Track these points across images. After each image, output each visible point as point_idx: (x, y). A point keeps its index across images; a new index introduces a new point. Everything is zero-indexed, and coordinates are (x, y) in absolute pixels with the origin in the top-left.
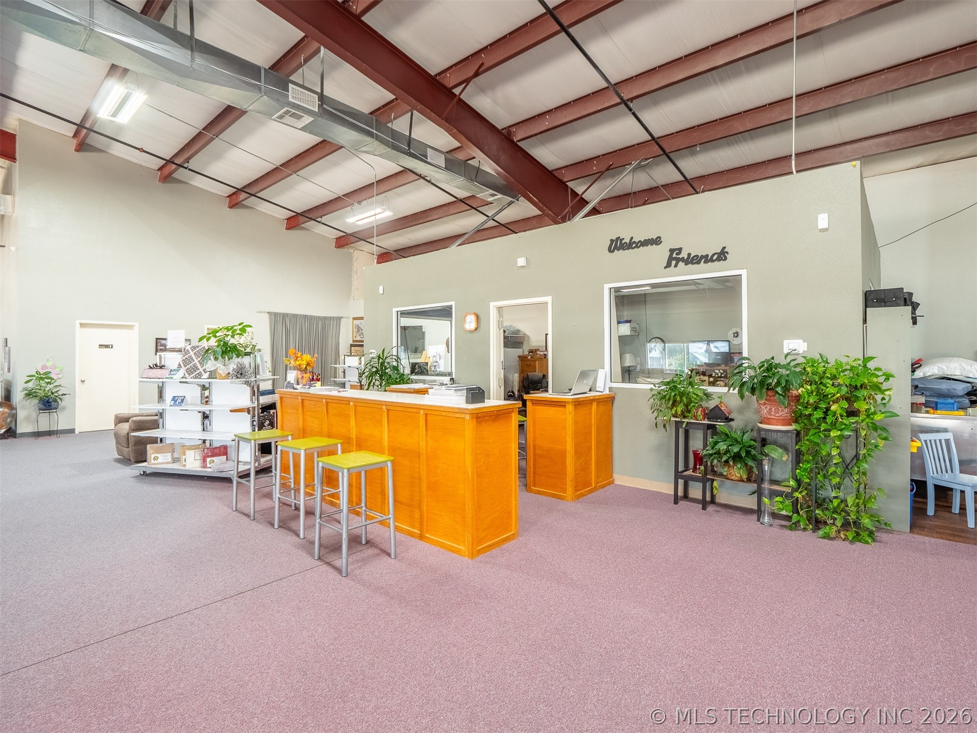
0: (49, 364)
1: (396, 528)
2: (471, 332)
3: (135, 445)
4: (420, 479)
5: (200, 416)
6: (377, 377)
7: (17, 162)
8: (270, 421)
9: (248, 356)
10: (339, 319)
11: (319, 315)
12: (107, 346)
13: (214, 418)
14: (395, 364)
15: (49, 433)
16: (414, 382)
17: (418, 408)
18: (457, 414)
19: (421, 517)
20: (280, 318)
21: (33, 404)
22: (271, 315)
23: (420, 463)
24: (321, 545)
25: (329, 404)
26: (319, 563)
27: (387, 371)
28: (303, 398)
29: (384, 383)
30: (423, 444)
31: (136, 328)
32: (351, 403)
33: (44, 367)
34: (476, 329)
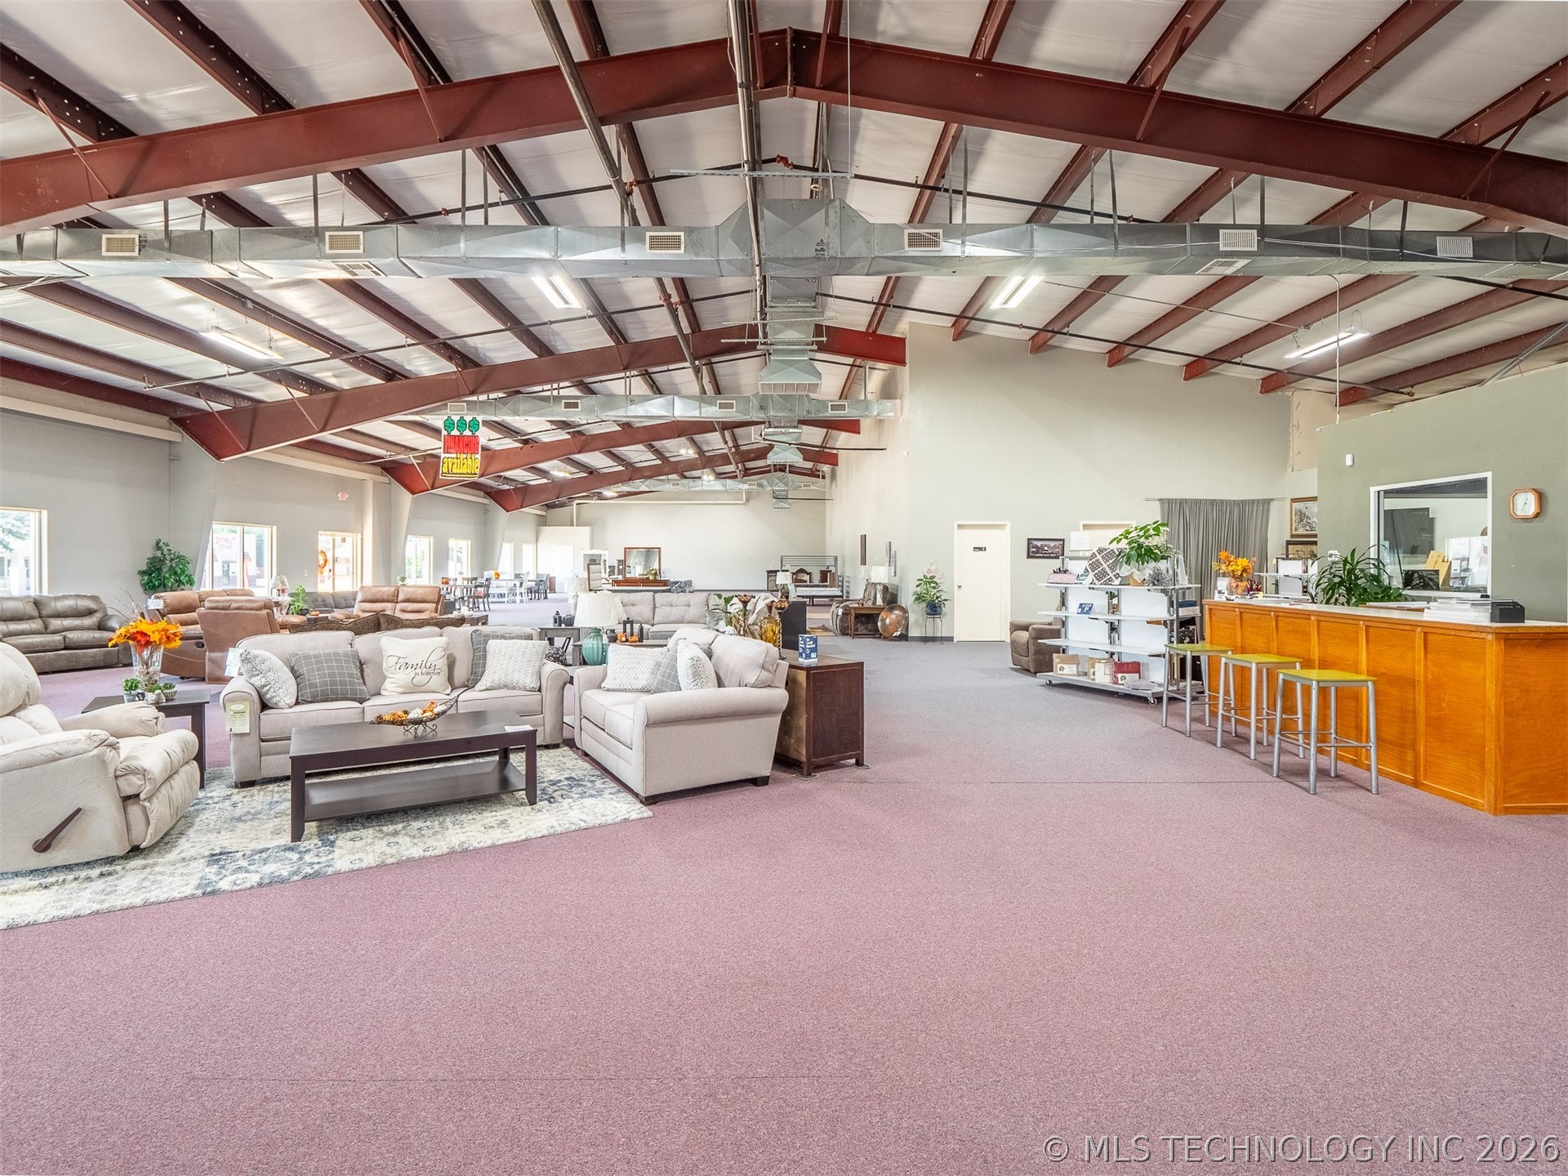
0: (933, 568)
1: (1379, 772)
2: (1525, 519)
3: (1035, 654)
4: (1414, 712)
5: (1107, 626)
6: (1342, 590)
7: (907, 366)
8: (1190, 638)
9: (1165, 561)
10: (1267, 502)
11: (1235, 499)
12: (980, 549)
13: (1124, 629)
14: (1373, 571)
15: (933, 639)
16: (1410, 599)
17: (1414, 625)
18: (1473, 633)
19: (1416, 759)
20: (1175, 505)
21: (920, 608)
22: (1163, 503)
23: (1415, 693)
24: (1279, 768)
25: (1280, 618)
26: (1278, 779)
27: (1359, 582)
28: (1241, 610)
29: (1354, 600)
30: (1420, 669)
31: (1008, 528)
32: (1313, 618)
33: (929, 571)
34: (1537, 515)
